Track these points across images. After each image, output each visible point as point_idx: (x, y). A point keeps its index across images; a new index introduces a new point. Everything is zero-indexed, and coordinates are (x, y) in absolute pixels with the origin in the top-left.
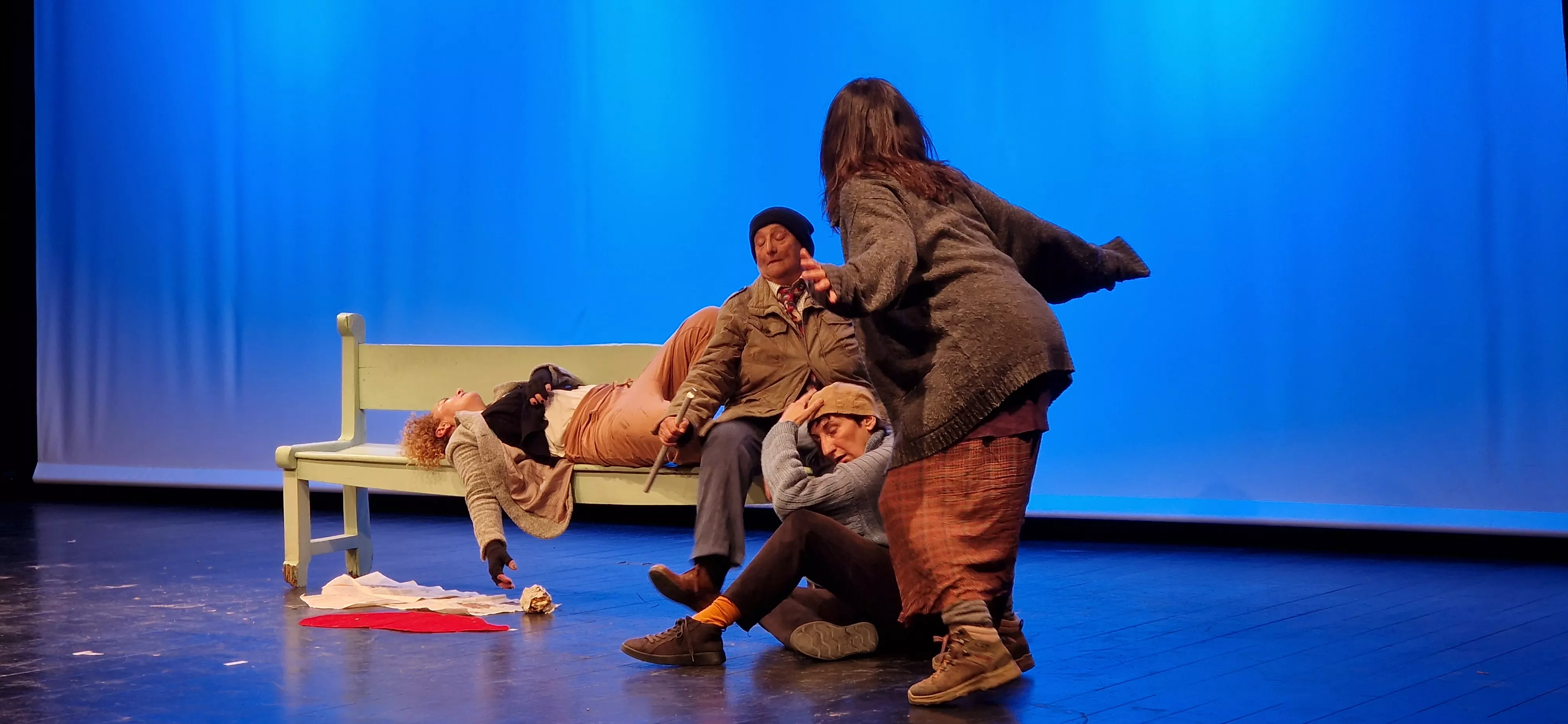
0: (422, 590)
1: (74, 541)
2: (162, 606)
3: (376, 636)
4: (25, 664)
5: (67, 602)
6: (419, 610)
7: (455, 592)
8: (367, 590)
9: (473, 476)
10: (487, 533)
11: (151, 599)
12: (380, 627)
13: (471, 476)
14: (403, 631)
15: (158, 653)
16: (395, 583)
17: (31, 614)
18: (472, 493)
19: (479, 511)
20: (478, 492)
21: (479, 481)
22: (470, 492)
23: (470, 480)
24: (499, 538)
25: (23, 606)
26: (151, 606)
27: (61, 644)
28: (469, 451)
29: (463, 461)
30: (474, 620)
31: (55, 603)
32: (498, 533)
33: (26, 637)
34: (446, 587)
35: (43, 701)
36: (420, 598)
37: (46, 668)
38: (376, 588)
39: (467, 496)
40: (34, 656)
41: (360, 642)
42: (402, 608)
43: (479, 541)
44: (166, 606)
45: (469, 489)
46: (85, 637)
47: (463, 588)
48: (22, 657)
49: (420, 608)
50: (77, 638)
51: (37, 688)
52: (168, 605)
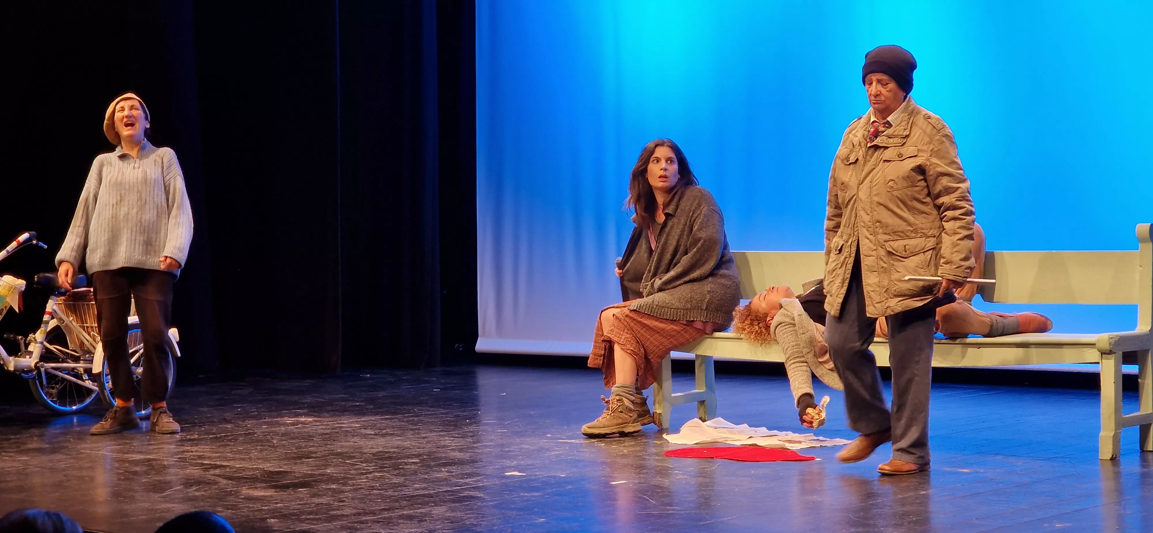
0: (752, 430)
1: (505, 394)
2: (566, 441)
3: (719, 464)
4: (473, 480)
5: (501, 437)
6: (750, 445)
7: (775, 432)
8: (711, 430)
9: (791, 347)
10: (800, 388)
11: (559, 436)
12: (722, 457)
13: (789, 347)
14: (738, 460)
15: (564, 475)
16: (733, 425)
17: (475, 445)
18: (790, 359)
19: (795, 372)
20: (794, 358)
21: (795, 350)
22: (788, 358)
23: (788, 349)
24: (809, 392)
25: (470, 440)
26: (559, 441)
27: (497, 467)
28: (788, 328)
29: (784, 335)
30: (790, 452)
31: (493, 437)
32: (808, 388)
33: (473, 462)
34: (770, 428)
35: (485, 506)
36: (749, 436)
37: (486, 483)
38: (718, 429)
39: (786, 361)
40: (478, 475)
41: (707, 468)
42: (738, 444)
43: (794, 393)
44: (569, 441)
45: (787, 356)
46: (513, 462)
47: (781, 429)
48: (470, 475)
49: (750, 444)
50: (507, 463)
51: (480, 497)
52: (570, 440)
